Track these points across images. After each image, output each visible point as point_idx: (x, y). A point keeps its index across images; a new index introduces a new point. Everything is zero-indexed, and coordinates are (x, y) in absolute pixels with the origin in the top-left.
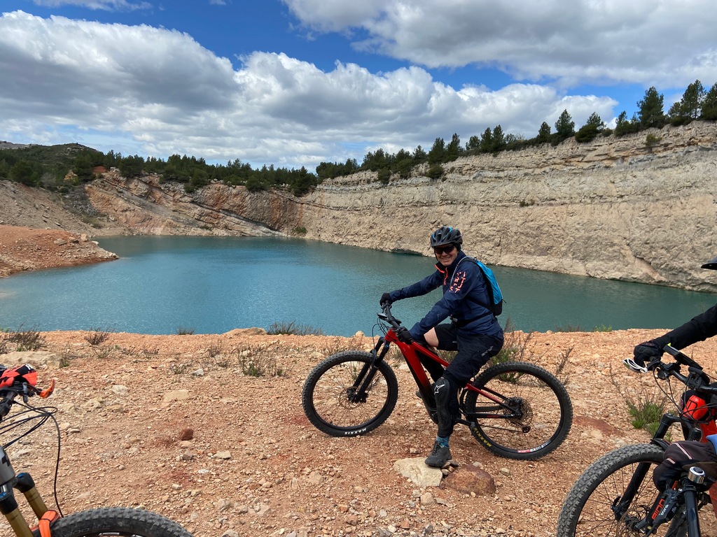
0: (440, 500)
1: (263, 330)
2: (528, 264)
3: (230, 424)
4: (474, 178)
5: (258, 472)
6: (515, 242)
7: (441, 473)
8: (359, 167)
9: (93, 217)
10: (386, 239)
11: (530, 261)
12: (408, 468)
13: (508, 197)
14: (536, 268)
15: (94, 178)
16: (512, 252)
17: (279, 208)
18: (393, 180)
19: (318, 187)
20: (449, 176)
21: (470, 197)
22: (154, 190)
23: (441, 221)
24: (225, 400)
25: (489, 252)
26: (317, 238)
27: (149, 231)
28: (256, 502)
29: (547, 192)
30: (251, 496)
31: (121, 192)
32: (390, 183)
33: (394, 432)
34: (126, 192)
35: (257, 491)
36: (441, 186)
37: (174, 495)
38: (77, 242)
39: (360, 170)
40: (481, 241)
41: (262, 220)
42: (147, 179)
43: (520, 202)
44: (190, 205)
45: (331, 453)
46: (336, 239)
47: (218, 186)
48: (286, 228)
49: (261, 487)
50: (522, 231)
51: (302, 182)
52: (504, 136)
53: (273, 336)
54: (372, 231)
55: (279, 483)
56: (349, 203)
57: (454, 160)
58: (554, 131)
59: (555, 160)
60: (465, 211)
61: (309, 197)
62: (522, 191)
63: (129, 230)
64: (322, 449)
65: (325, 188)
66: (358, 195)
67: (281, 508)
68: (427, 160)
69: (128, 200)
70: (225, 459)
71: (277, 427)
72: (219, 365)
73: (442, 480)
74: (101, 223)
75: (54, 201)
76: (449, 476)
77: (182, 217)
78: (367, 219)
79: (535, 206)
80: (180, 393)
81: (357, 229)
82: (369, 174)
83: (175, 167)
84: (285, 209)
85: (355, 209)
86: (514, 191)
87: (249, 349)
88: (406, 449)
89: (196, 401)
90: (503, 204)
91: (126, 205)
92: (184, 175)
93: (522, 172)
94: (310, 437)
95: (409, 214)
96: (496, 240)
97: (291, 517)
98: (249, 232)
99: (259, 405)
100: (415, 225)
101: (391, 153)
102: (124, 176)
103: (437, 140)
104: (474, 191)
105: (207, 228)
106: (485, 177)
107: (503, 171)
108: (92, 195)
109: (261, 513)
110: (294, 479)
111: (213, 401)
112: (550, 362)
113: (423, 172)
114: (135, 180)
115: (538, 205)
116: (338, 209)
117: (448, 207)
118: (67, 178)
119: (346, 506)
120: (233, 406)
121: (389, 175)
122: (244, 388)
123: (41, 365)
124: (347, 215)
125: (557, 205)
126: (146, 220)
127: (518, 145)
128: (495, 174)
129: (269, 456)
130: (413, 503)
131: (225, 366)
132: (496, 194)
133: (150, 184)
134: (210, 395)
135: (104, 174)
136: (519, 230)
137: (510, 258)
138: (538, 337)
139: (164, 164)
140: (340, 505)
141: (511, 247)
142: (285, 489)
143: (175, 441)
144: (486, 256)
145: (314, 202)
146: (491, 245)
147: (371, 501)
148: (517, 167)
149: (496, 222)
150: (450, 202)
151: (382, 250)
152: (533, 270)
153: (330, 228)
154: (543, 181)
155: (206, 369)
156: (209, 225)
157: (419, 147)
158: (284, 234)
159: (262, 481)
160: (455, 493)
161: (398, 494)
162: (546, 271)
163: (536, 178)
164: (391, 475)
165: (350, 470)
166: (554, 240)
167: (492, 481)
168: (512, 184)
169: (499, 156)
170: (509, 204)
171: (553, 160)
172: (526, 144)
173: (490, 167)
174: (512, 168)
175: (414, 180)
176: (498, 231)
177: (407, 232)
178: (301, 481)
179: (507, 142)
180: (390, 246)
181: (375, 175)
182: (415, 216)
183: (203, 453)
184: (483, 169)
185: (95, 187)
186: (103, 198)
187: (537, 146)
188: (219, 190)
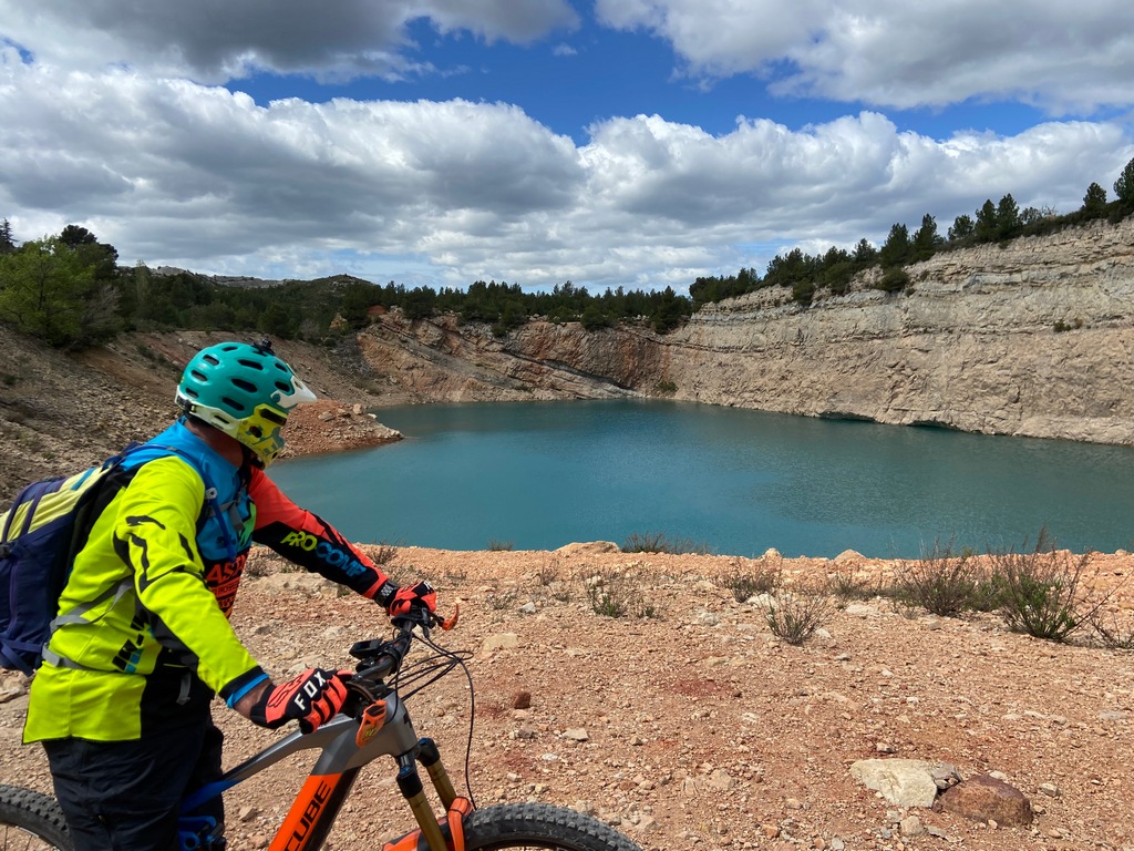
0: (934, 830)
1: (614, 544)
2: (1075, 431)
3: (582, 688)
4: (965, 287)
5: (630, 765)
6: (1048, 394)
7: (935, 787)
8: (760, 281)
9: (368, 380)
10: (810, 396)
11: (1077, 428)
12: (876, 774)
13: (1032, 316)
14: (1090, 439)
15: (369, 323)
16: (1043, 411)
17: (632, 354)
18: (819, 299)
19: (693, 317)
20: (919, 286)
21: (959, 320)
22: (450, 336)
23: (908, 363)
24: (571, 652)
25: (998, 413)
26: (693, 399)
27: (444, 397)
28: (633, 810)
29: (1104, 304)
30: (623, 799)
31: (405, 342)
32: (814, 304)
33: (848, 716)
34: (412, 341)
35: (631, 793)
36: (904, 304)
37: (511, 789)
38: (348, 416)
39: (763, 286)
40: (982, 395)
41: (607, 372)
42: (439, 320)
43: (1054, 324)
44: (500, 356)
45: (743, 743)
46: (724, 399)
47: (540, 324)
48: (643, 385)
49: (638, 788)
50: (1060, 375)
51: (667, 311)
52: (1020, 212)
53: (631, 555)
54: (785, 384)
55: (665, 782)
56: (746, 340)
57: (926, 258)
58: (1112, 196)
59: (1119, 248)
60: (950, 344)
61: (679, 334)
62: (1057, 304)
63: (417, 395)
64: (728, 734)
65: (705, 318)
66: (760, 327)
67: (672, 823)
68: (878, 262)
69: (415, 353)
70: (579, 741)
71: (653, 697)
72: (556, 597)
73: (936, 797)
74: (379, 387)
75: (318, 358)
76: (949, 792)
77: (490, 374)
78: (777, 364)
79: (1083, 330)
80: (505, 638)
81: (760, 381)
82: (777, 292)
83: (478, 299)
84: (641, 355)
85: (755, 349)
86: (1043, 305)
87: (599, 573)
88: (870, 744)
89: (529, 651)
90: (1023, 329)
91: (412, 360)
92: (492, 312)
93: (1055, 272)
94: (707, 715)
95: (849, 353)
96: (1011, 391)
97: (688, 837)
98: (586, 393)
99: (622, 660)
100: (860, 370)
101: (813, 255)
102: (408, 318)
103: (895, 228)
104: (964, 309)
105: (525, 389)
106: (986, 284)
107: (1019, 271)
108: (367, 348)
109: (641, 827)
110: (688, 779)
111: (553, 651)
112: (1124, 605)
113: (872, 282)
114: (424, 323)
115: (1089, 327)
116: (727, 350)
117: (919, 338)
118: (333, 325)
119: (776, 828)
120: (584, 661)
121: (812, 290)
122: (598, 634)
123: (313, 592)
124: (743, 359)
125: (1126, 326)
126: (439, 380)
127: (1045, 226)
128: (1005, 277)
129: (645, 740)
130: (889, 832)
131: (566, 599)
132: (1008, 312)
133: (444, 327)
134: (549, 643)
135: (382, 317)
136: (1055, 373)
137: (1039, 422)
138: (1099, 560)
139: (464, 296)
140: (765, 826)
141: (1041, 403)
142: (674, 793)
143: (505, 709)
144: (994, 421)
145: (687, 341)
146: (1002, 400)
147: (817, 823)
148: (1046, 263)
149: (1010, 361)
150: (921, 329)
151: (803, 415)
152: (1084, 442)
153: (714, 381)
154: (1096, 285)
155: (539, 603)
156: (528, 385)
157: (863, 241)
158: (642, 394)
159: (638, 778)
160: (960, 821)
161: (861, 815)
162: (1110, 444)
163: (1083, 281)
164: (847, 785)
165: (776, 772)
166: (1123, 389)
167: (1026, 803)
168: (1037, 293)
169: (1010, 247)
170: (1033, 328)
171: (1113, 247)
172: (1061, 223)
173: (994, 267)
174: (1037, 266)
175: (856, 296)
176: (1015, 376)
177: (847, 384)
178: (698, 783)
179: (1025, 223)
180: (816, 407)
181: (788, 292)
182: (860, 356)
183: (547, 730)
184: (981, 270)
185: (370, 337)
186: (382, 352)
187: (1083, 226)
188: (541, 331)
